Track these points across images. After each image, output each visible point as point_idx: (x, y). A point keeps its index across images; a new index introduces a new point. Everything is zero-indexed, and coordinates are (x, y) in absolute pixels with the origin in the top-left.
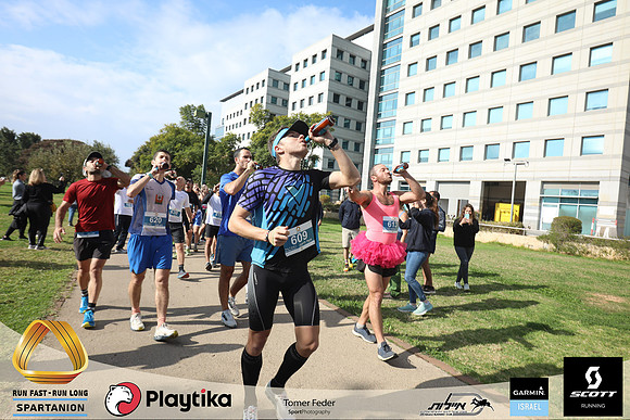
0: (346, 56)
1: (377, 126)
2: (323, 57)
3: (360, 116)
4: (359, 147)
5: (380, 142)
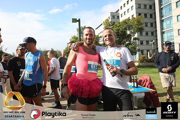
1: (162, 21)
2: (132, 1)
3: (152, 20)
4: (154, 33)
5: (165, 28)
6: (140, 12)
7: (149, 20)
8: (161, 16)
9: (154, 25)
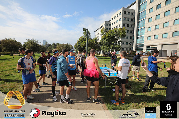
0: (127, 13)
1: (138, 30)
2: (120, 14)
3: (131, 29)
4: (132, 38)
5: (139, 35)
6: (125, 23)
7: (130, 29)
8: (138, 27)
9: (132, 32)
